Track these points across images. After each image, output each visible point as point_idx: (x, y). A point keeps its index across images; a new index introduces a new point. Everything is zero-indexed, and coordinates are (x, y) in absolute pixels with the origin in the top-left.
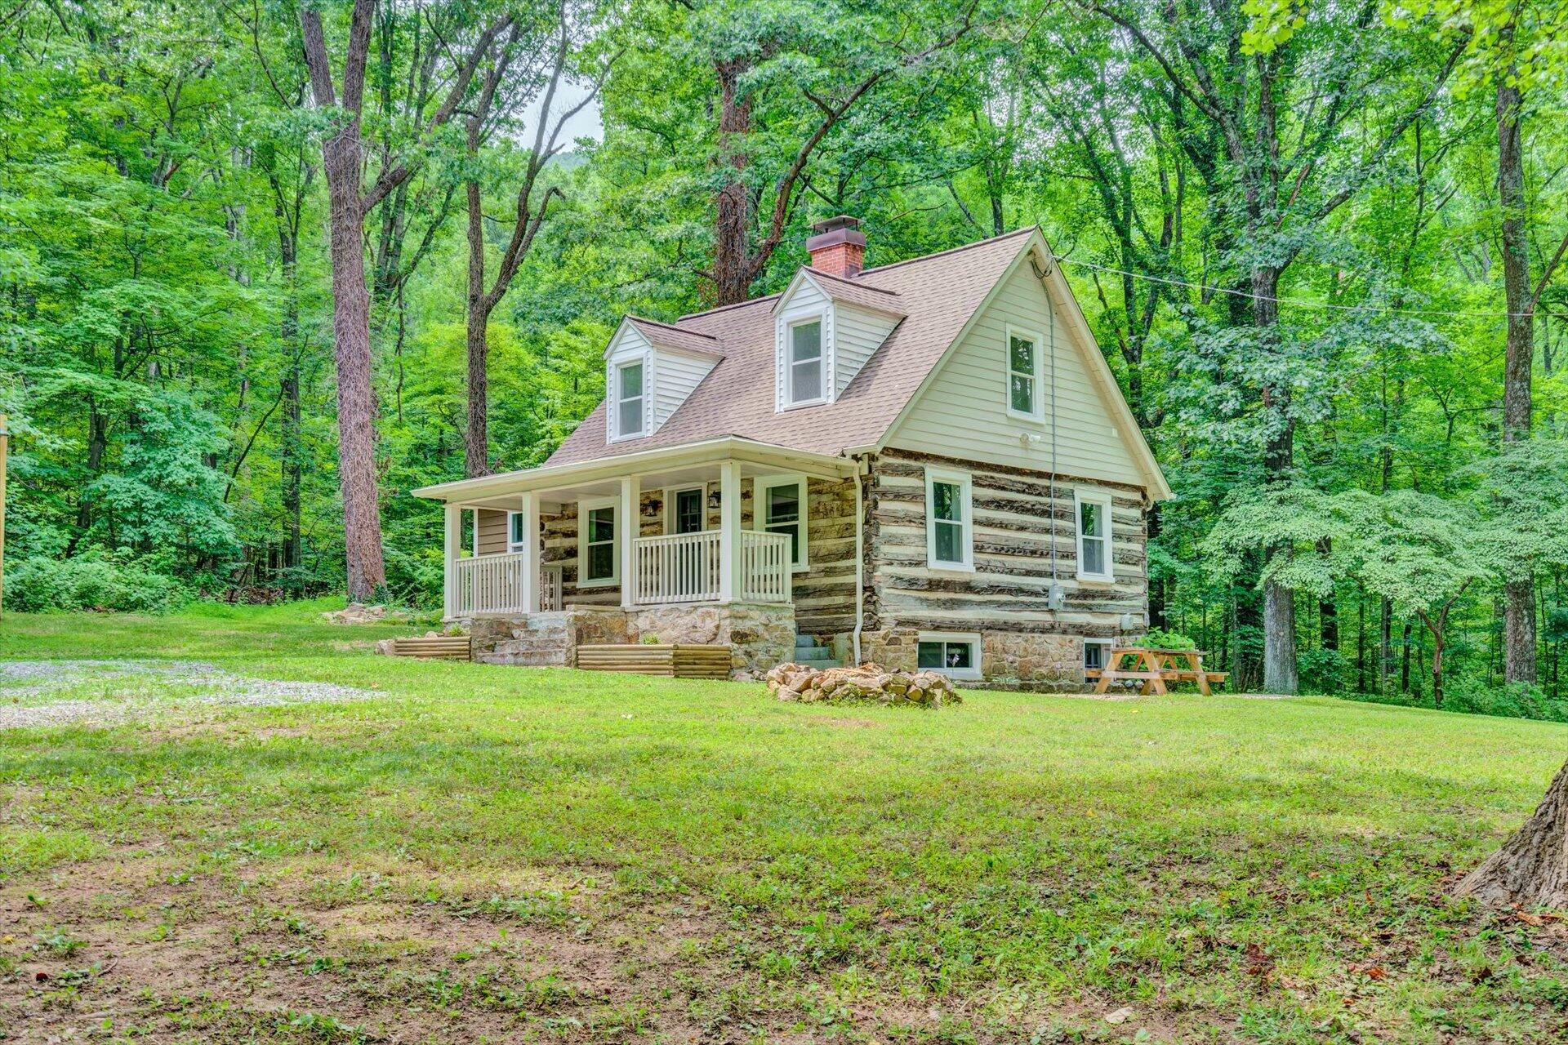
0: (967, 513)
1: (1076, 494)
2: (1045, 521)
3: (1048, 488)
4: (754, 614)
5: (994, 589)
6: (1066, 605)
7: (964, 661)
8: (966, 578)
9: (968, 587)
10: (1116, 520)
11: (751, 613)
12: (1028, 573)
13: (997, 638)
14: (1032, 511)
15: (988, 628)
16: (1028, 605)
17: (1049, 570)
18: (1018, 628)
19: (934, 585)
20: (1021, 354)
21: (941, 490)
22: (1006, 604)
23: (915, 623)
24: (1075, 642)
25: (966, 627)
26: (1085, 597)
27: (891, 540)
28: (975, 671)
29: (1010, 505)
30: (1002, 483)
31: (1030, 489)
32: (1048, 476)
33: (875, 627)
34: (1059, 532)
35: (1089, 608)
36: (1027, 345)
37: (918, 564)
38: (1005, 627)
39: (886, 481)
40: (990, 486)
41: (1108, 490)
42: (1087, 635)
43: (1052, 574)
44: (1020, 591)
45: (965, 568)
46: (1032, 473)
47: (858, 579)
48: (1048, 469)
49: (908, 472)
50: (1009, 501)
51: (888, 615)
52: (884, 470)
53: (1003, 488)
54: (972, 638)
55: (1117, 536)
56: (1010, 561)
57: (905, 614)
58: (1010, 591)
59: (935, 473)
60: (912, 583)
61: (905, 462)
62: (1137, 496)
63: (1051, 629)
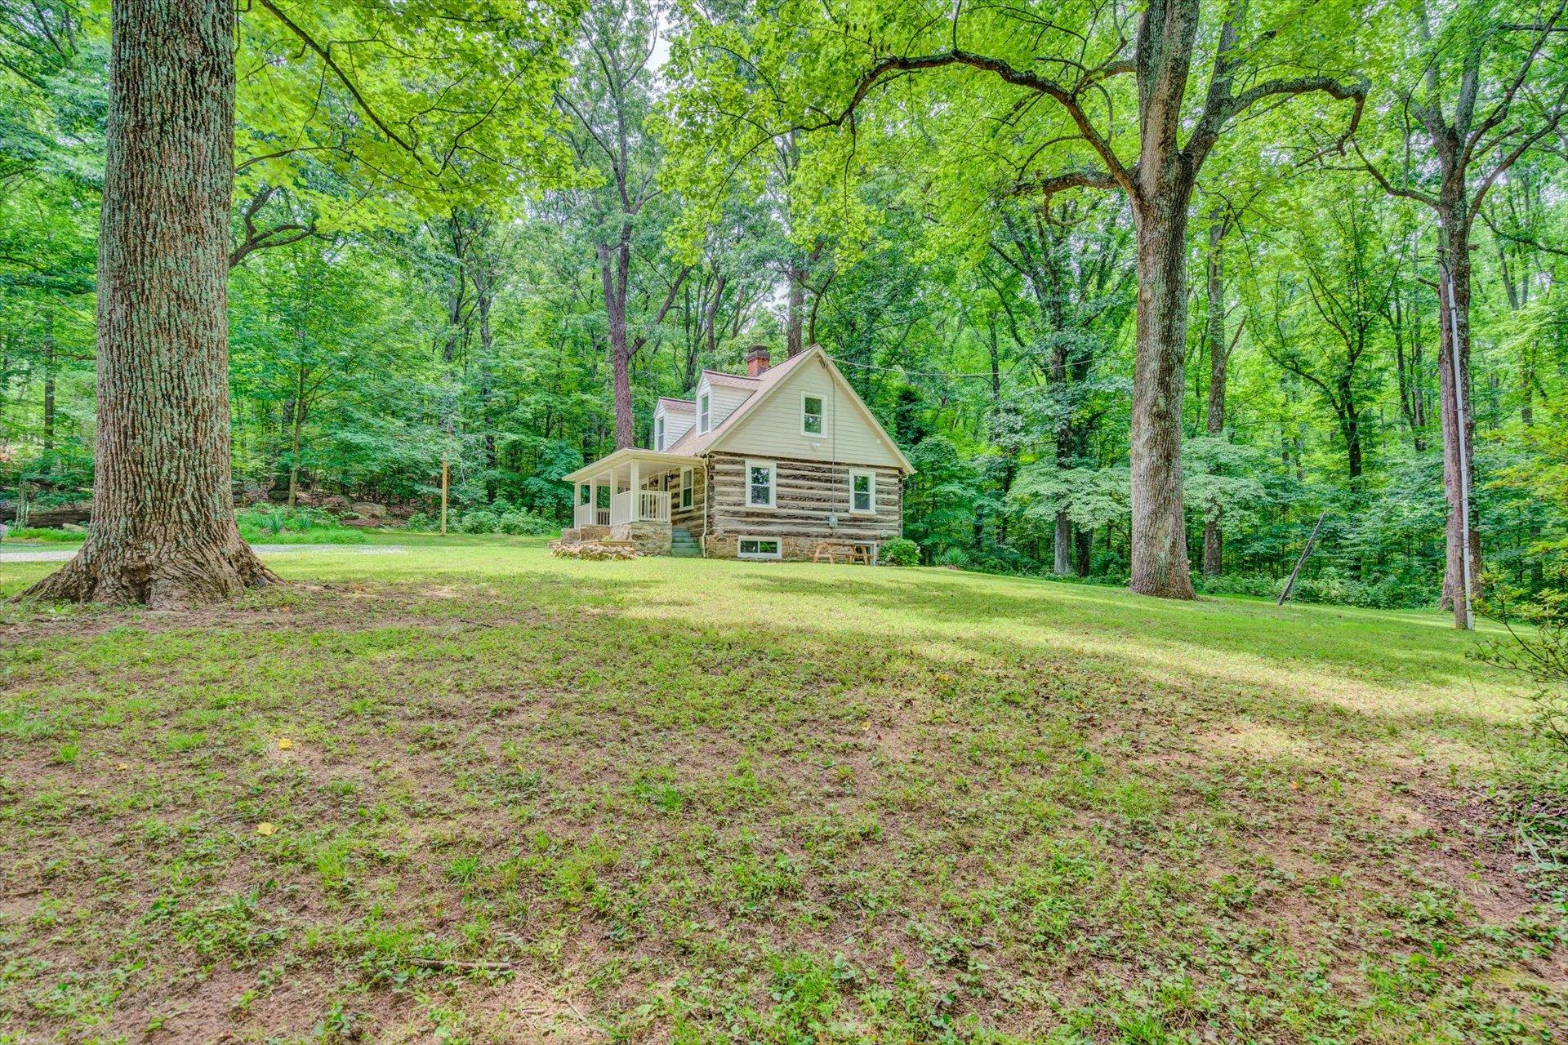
0: (773, 482)
1: (852, 472)
2: (828, 485)
3: (831, 469)
4: (646, 527)
5: (789, 517)
6: (840, 525)
7: (774, 550)
8: (772, 511)
9: (773, 516)
10: (878, 483)
11: (644, 527)
12: (815, 509)
13: (792, 540)
14: (819, 480)
15: (784, 535)
16: (813, 524)
17: (830, 508)
18: (808, 535)
19: (748, 515)
20: (812, 406)
21: (756, 470)
22: (800, 524)
23: (738, 532)
24: (847, 542)
25: (772, 534)
26: (855, 521)
27: (722, 494)
28: (779, 555)
29: (804, 477)
30: (797, 467)
31: (817, 470)
32: (829, 463)
33: (711, 533)
34: (837, 490)
35: (858, 526)
36: (819, 401)
37: (739, 505)
38: (798, 535)
39: (718, 467)
40: (789, 469)
41: (877, 470)
42: (856, 539)
43: (831, 510)
44: (809, 518)
45: (772, 506)
46: (819, 462)
47: (705, 512)
48: (830, 460)
49: (733, 463)
50: (803, 475)
51: (719, 529)
52: (718, 462)
53: (798, 470)
54: (778, 540)
55: (878, 492)
56: (803, 504)
57: (729, 528)
58: (802, 518)
59: (750, 463)
60: (735, 514)
61: (733, 458)
62: (896, 472)
63: (830, 536)
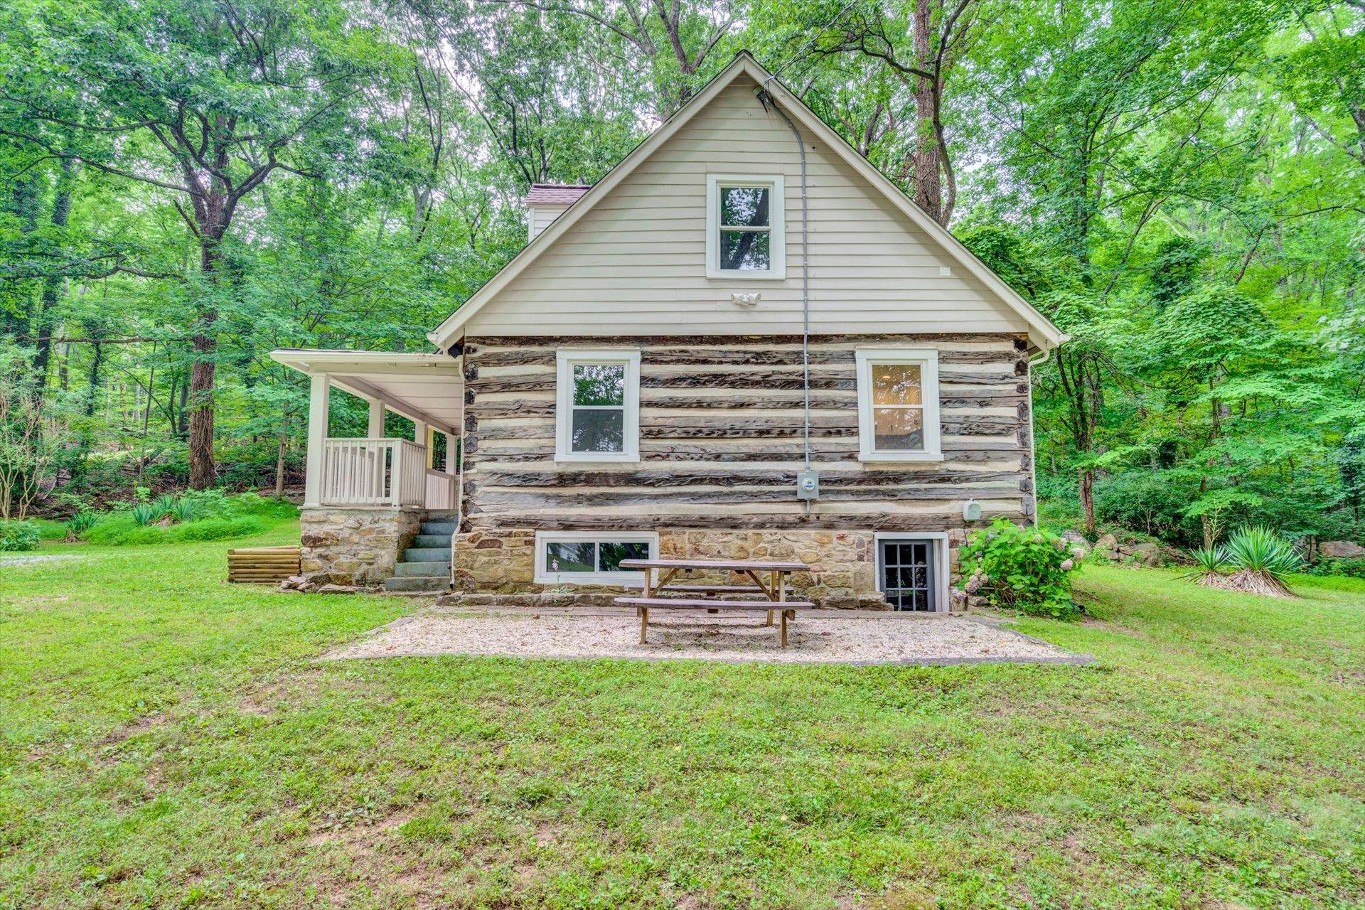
0: (631, 397)
1: (857, 355)
2: (793, 394)
3: (799, 353)
4: (338, 518)
5: (682, 479)
6: (822, 492)
8: (631, 469)
9: (631, 479)
10: (947, 380)
11: (332, 518)
12: (752, 457)
13: (688, 537)
14: (765, 382)
15: (666, 525)
16: (753, 495)
17: (799, 451)
18: (732, 524)
19: (563, 480)
21: (586, 372)
22: (708, 495)
24: (850, 539)
25: (632, 525)
26: (878, 482)
27: (493, 435)
29: (719, 380)
30: (703, 356)
31: (759, 358)
32: (799, 339)
33: (464, 528)
34: (818, 404)
35: (892, 495)
37: (541, 457)
38: (702, 523)
39: (485, 373)
40: (678, 361)
41: (932, 345)
42: (882, 529)
43: (802, 456)
44: (735, 479)
45: (628, 456)
46: (765, 339)
48: (798, 330)
49: (526, 359)
50: (716, 376)
51: (485, 518)
52: (484, 361)
53: (705, 362)
55: (954, 401)
56: (713, 445)
57: (515, 513)
58: (715, 480)
60: (529, 479)
61: (523, 349)
62: (1006, 345)
63: (803, 522)
